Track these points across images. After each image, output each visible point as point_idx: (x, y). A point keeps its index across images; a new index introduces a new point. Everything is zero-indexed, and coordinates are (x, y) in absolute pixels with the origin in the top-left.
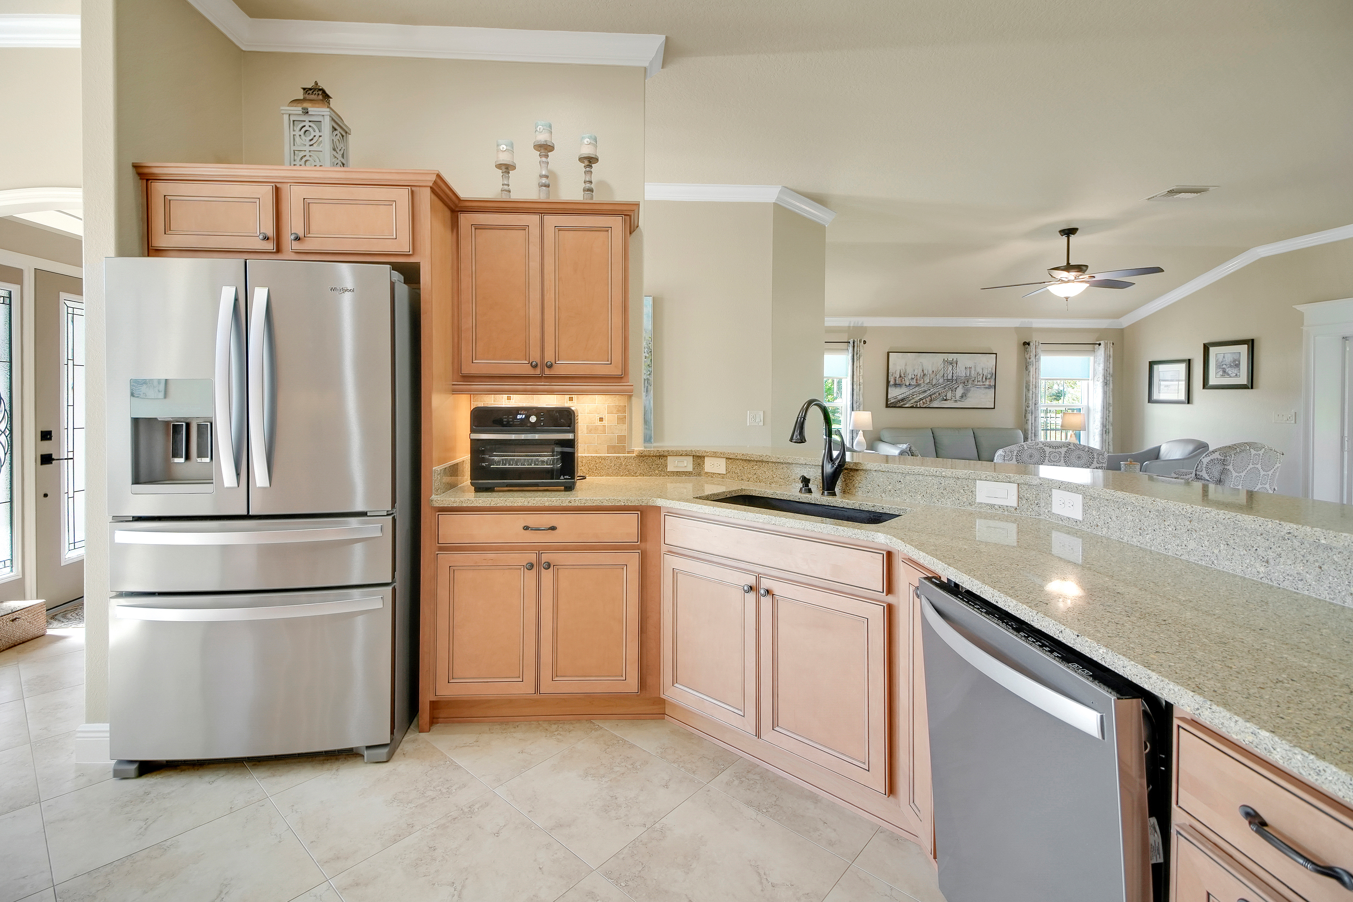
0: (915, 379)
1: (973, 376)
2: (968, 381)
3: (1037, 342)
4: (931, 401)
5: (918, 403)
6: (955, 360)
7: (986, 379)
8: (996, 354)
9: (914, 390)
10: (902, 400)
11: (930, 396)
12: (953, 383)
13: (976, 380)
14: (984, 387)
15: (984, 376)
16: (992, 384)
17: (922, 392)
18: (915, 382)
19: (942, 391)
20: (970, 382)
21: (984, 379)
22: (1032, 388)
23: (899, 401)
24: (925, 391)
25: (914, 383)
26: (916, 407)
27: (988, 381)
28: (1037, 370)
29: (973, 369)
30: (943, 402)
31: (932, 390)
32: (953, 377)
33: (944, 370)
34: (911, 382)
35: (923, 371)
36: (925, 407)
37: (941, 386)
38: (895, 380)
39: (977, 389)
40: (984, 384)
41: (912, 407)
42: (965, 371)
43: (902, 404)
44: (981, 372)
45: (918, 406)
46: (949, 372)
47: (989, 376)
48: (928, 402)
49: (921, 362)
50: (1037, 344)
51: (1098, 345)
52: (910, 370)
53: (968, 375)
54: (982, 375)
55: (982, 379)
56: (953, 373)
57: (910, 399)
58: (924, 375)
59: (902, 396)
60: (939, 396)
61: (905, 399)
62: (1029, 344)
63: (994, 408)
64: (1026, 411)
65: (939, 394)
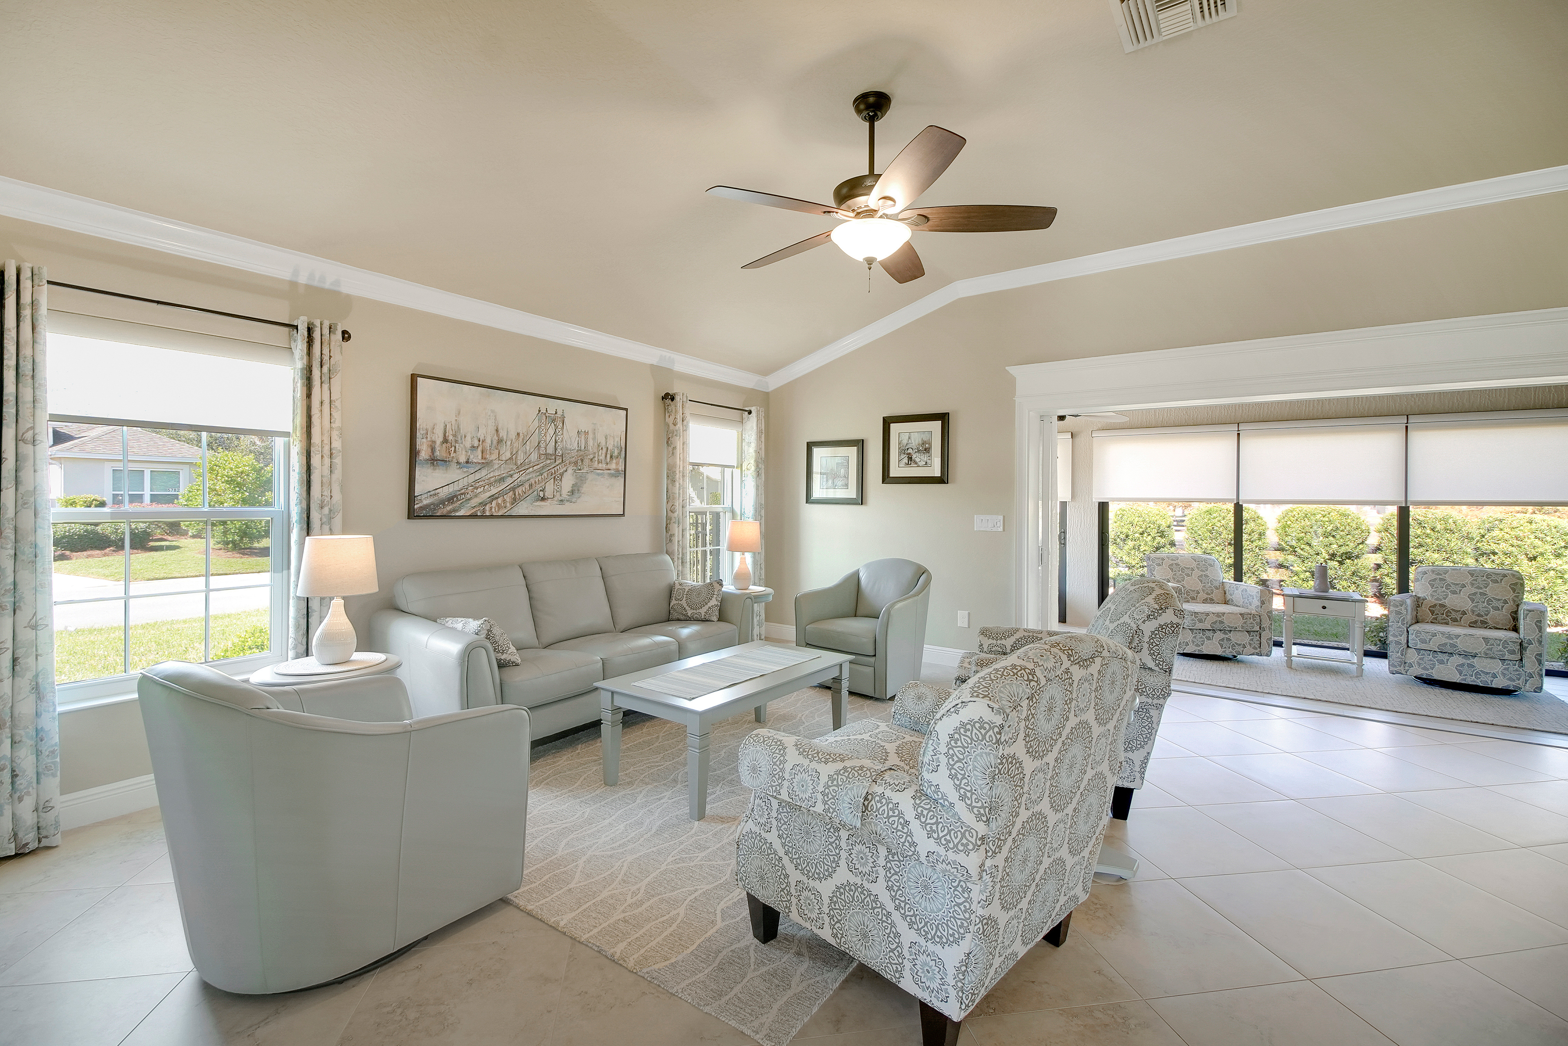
0: (480, 449)
1: (591, 450)
2: (582, 461)
3: (685, 395)
4: (514, 501)
5: (487, 508)
6: (560, 413)
7: (611, 457)
8: (626, 410)
9: (478, 476)
10: (451, 499)
11: (513, 489)
12: (557, 463)
13: (596, 459)
14: (609, 474)
15: (609, 452)
16: (620, 469)
17: (495, 481)
18: (480, 457)
19: (537, 481)
20: (587, 462)
21: (609, 456)
22: (679, 479)
23: (442, 502)
24: (502, 480)
25: (477, 457)
26: (483, 517)
27: (614, 461)
28: (685, 446)
29: (591, 436)
30: (539, 503)
31: (516, 476)
32: (556, 449)
33: (540, 433)
34: (472, 457)
35: (497, 431)
36: (502, 516)
37: (535, 468)
38: (433, 450)
39: (597, 477)
40: (609, 467)
41: (473, 516)
42: (577, 438)
43: (449, 508)
44: (603, 444)
45: (488, 514)
46: (548, 438)
47: (616, 453)
48: (508, 505)
49: (493, 411)
50: (685, 400)
51: (747, 413)
52: (467, 427)
53: (583, 448)
54: (605, 450)
55: (606, 456)
56: (556, 442)
57: (468, 496)
58: (500, 441)
59: (451, 490)
60: (531, 491)
61: (456, 496)
62: (673, 399)
63: (623, 515)
64: (668, 519)
65: (531, 486)
